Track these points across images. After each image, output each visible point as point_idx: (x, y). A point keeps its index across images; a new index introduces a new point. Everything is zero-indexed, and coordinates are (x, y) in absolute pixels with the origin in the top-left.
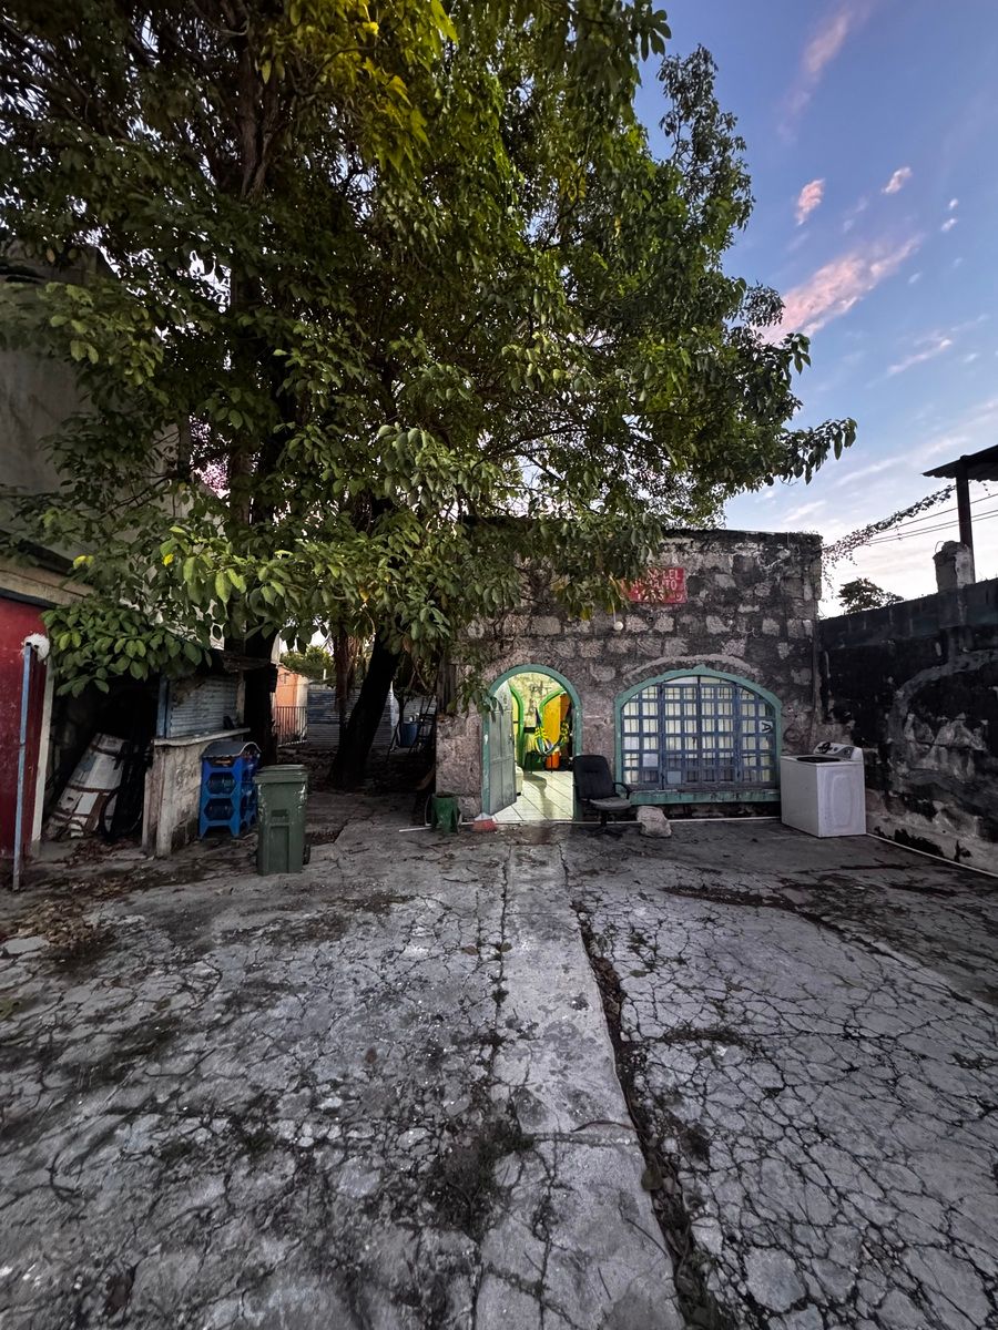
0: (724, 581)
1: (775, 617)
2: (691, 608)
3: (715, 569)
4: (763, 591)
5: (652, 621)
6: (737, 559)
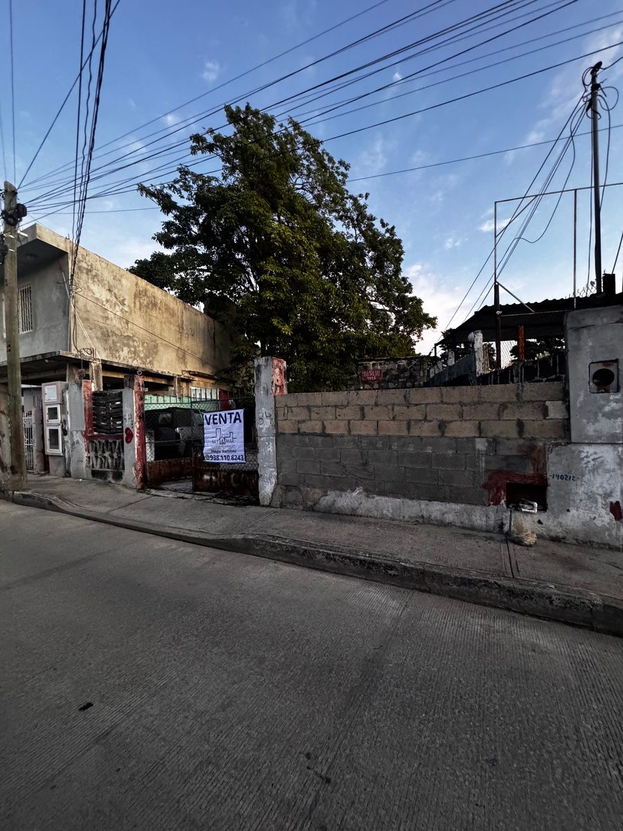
0: (394, 372)
1: (411, 382)
2: (384, 381)
3: (392, 369)
4: (407, 374)
5: (372, 386)
6: (399, 366)
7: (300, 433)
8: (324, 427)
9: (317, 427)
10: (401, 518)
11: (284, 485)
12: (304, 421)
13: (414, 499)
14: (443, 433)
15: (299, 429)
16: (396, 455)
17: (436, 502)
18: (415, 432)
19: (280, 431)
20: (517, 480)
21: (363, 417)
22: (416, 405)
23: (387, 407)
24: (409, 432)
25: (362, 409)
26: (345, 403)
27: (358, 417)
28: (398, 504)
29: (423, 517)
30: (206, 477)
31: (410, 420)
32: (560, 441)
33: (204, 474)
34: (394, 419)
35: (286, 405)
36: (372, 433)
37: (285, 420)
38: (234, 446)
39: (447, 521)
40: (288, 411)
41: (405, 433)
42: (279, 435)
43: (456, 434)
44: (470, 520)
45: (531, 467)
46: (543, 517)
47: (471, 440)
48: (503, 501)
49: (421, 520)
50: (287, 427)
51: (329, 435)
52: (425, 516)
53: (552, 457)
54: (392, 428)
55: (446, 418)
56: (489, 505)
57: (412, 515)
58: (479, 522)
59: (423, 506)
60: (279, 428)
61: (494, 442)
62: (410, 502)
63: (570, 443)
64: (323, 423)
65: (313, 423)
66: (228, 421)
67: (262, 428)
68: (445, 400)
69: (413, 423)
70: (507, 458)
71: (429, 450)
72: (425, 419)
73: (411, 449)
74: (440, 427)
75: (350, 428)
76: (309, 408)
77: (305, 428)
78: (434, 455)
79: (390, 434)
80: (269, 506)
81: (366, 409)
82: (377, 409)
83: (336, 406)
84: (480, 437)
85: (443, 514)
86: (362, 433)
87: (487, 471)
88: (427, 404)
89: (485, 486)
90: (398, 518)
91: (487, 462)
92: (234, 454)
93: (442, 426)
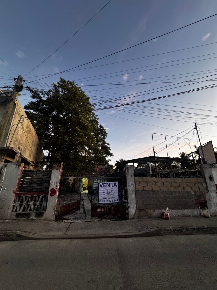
0: (104, 169)
1: (109, 173)
4: (107, 170)
5: (97, 173)
6: (105, 167)
7: (144, 190)
8: (152, 189)
9: (150, 188)
10: (178, 216)
11: (139, 210)
12: (145, 186)
13: (180, 209)
14: (184, 190)
15: (144, 189)
16: (174, 196)
17: (186, 210)
18: (178, 190)
19: (137, 190)
20: (201, 201)
21: (164, 185)
22: (177, 182)
23: (170, 183)
24: (176, 190)
25: (163, 183)
26: (158, 181)
27: (162, 185)
28: (176, 211)
29: (183, 215)
30: (99, 210)
31: (176, 186)
32: (207, 192)
33: (98, 209)
34: (172, 186)
35: (139, 181)
36: (167, 190)
37: (139, 186)
38: (114, 196)
39: (189, 215)
40: (139, 183)
41: (175, 190)
42: (137, 191)
43: (187, 190)
44: (194, 214)
45: (203, 198)
46: (208, 210)
47: (190, 192)
48: (200, 207)
49: (183, 216)
50: (140, 188)
51: (154, 191)
52: (184, 214)
53: (206, 196)
54: (172, 189)
55: (184, 186)
56: (197, 209)
57: (181, 214)
58: (196, 214)
59: (183, 211)
60: (136, 189)
61: (195, 192)
62: (179, 211)
63: (208, 192)
64: (152, 187)
65: (149, 187)
66: (111, 186)
67: (130, 189)
68: (183, 181)
69: (177, 187)
70: (198, 196)
71: (182, 195)
72: (180, 186)
73: (177, 195)
74: (183, 188)
75: (160, 189)
76: (147, 182)
77: (146, 189)
78: (183, 196)
79: (172, 190)
80: (133, 219)
81: (164, 183)
82: (167, 183)
83: (155, 182)
84: (192, 191)
85: (188, 213)
86: (164, 190)
87: (195, 199)
88: (179, 182)
89: (195, 204)
90: (177, 216)
91: (195, 197)
92: (114, 199)
93: (184, 188)
